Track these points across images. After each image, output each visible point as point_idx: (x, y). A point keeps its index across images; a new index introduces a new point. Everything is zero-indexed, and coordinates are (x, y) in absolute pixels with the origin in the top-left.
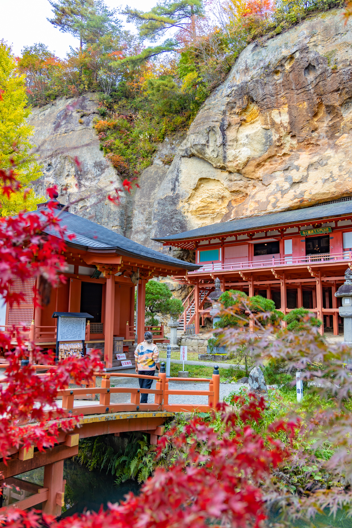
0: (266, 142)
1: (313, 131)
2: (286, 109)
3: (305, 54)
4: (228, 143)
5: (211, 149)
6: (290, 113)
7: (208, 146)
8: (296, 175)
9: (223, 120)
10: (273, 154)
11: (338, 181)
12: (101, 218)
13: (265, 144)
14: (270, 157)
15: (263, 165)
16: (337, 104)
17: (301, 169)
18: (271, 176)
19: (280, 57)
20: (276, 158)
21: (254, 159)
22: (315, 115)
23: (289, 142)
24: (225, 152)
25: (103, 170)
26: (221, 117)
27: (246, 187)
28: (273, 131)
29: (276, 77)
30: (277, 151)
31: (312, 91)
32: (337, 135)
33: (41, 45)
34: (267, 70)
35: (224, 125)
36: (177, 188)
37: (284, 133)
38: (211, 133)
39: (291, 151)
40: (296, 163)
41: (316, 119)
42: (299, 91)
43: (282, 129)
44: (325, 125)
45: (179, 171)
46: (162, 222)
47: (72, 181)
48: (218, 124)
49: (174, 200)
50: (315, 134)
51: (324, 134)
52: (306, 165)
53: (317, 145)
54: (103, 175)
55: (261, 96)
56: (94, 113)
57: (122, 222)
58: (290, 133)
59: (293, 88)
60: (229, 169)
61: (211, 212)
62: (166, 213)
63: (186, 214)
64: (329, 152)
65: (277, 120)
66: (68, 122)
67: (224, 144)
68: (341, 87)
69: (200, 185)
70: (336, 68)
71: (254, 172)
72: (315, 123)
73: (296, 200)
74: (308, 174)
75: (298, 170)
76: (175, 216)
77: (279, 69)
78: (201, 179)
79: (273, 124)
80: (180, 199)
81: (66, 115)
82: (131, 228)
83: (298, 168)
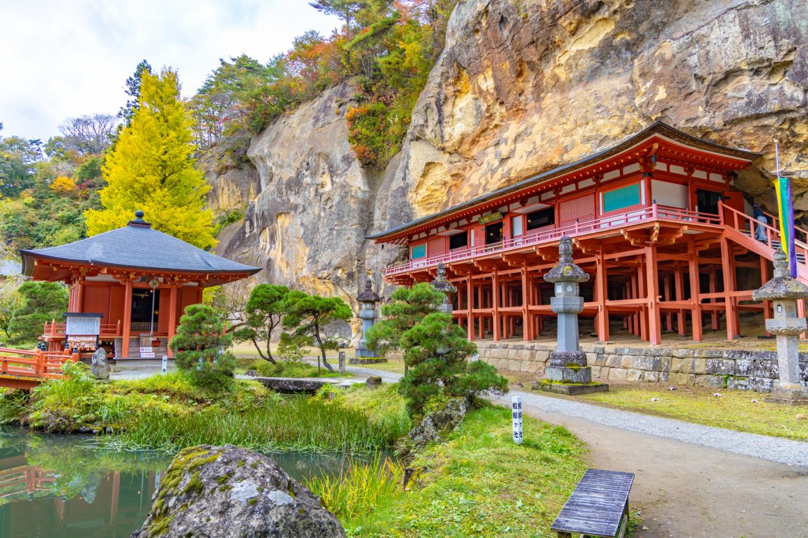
0: (477, 114)
1: (520, 95)
2: (491, 73)
3: (496, 6)
4: (446, 120)
5: (430, 128)
6: (494, 77)
7: (427, 126)
8: (504, 150)
9: (439, 94)
10: (485, 127)
11: (540, 153)
12: (343, 217)
13: (476, 117)
14: (483, 131)
15: (478, 141)
16: (535, 59)
17: (510, 141)
18: (484, 154)
19: (475, 13)
20: (489, 132)
21: (468, 135)
22: (520, 74)
23: (499, 110)
24: (442, 131)
25: (349, 164)
26: (437, 90)
27: (464, 169)
28: (482, 100)
29: (477, 37)
30: (488, 123)
31: (510, 48)
32: (542, 95)
33: (312, 33)
34: (467, 30)
35: (440, 100)
36: (408, 176)
37: (492, 101)
38: (429, 111)
39: (502, 121)
40: (505, 135)
41: (521, 80)
42: (500, 50)
43: (489, 97)
44: (531, 85)
45: (409, 157)
46: (393, 216)
47: (326, 179)
48: (433, 100)
49: (404, 191)
50: (522, 98)
51: (530, 97)
52: (513, 137)
53: (526, 110)
54: (350, 169)
55: (466, 61)
56: (351, 100)
57: (363, 219)
58: (497, 99)
59: (493, 46)
60: (448, 150)
61: (435, 201)
62: (397, 206)
63: (414, 206)
64: (535, 118)
65: (484, 87)
66: (326, 115)
67: (440, 122)
68: (535, 38)
69: (428, 171)
70: (526, 16)
71: (469, 150)
72: (521, 84)
73: (503, 180)
74: (515, 147)
75: (506, 144)
76: (404, 209)
77: (478, 27)
78: (428, 164)
79: (481, 92)
80: (409, 189)
81: (326, 107)
82: (373, 225)
83: (506, 141)
